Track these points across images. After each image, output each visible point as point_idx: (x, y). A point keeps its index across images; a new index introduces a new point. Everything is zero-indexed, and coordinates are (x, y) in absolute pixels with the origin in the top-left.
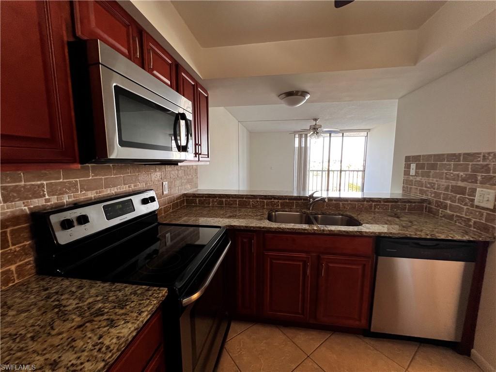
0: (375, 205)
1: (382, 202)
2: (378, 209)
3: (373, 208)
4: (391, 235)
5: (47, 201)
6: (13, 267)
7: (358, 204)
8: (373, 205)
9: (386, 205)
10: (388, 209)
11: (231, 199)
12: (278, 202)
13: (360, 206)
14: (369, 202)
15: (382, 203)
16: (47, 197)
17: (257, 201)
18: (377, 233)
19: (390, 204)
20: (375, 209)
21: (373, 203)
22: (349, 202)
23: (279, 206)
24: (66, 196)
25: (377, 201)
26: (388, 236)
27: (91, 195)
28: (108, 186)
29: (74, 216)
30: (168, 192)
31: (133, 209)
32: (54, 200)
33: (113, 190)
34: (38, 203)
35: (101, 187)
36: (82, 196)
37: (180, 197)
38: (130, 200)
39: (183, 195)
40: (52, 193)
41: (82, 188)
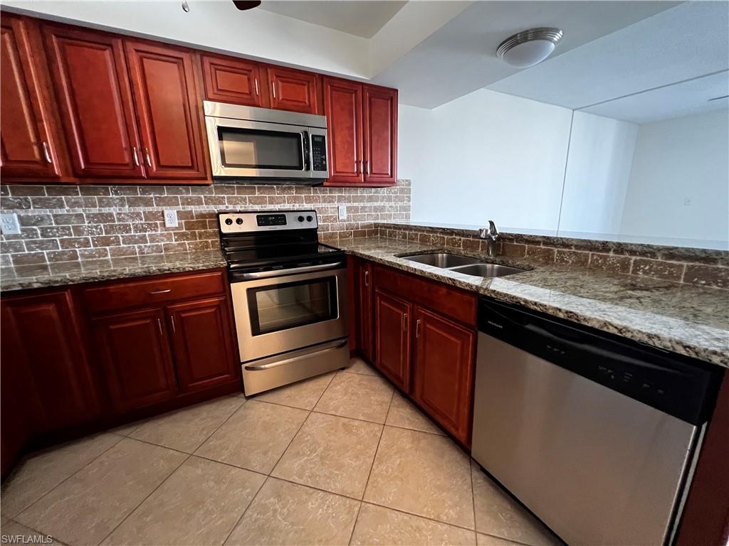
0: (635, 261)
1: (659, 254)
2: (645, 272)
3: (631, 269)
4: (493, 295)
5: (227, 207)
6: (210, 241)
7: (592, 255)
8: (632, 261)
9: (672, 266)
10: (679, 278)
11: (413, 232)
12: (460, 240)
13: (598, 261)
14: (622, 253)
15: (660, 260)
16: (227, 205)
17: (437, 236)
18: (474, 287)
19: (685, 264)
20: (635, 271)
21: (634, 258)
22: (573, 250)
23: (460, 246)
24: (239, 206)
25: (643, 254)
26: (489, 295)
27: (257, 208)
28: (271, 203)
29: (234, 217)
30: (348, 218)
31: (285, 223)
32: (231, 208)
33: (277, 207)
34: (222, 208)
35: (265, 203)
36: (250, 207)
37: (370, 226)
38: (284, 216)
39: (375, 224)
40: (230, 203)
41: (250, 202)
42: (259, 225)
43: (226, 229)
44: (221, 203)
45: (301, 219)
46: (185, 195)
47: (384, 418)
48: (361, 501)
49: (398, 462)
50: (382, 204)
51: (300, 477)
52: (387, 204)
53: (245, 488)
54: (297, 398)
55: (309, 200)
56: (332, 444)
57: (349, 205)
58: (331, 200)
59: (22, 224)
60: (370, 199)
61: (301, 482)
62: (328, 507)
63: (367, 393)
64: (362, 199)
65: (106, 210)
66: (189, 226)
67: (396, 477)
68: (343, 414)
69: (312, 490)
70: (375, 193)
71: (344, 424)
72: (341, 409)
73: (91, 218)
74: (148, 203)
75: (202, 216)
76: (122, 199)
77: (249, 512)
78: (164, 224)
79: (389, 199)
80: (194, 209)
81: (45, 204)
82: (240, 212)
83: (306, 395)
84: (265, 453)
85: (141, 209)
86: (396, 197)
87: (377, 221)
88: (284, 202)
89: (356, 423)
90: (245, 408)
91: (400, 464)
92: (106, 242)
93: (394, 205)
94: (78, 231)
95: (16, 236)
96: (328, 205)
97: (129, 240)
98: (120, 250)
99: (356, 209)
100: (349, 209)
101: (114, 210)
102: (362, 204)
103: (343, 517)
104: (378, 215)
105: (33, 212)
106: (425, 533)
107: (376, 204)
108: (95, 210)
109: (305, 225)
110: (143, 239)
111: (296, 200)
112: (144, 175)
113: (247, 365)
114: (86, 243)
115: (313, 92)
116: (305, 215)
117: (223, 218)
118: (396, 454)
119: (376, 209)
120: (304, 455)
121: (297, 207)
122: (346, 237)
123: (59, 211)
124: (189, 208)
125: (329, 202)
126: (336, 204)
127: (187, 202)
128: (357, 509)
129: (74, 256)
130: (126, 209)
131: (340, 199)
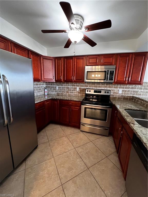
6: (83, 94)
27: (95, 88)
28: (99, 87)
29: (89, 90)
30: (122, 93)
31: (101, 93)
32: (89, 88)
33: (100, 88)
34: (87, 88)
35: (97, 87)
36: (94, 88)
37: (131, 97)
38: (101, 91)
39: (132, 96)
40: (89, 87)
41: (94, 87)
42: (94, 92)
43: (87, 92)
44: (87, 87)
45: (105, 92)
46: (81, 85)
47: (108, 155)
48: (88, 169)
49: (104, 168)
50: (137, 90)
51: (80, 153)
52: (140, 90)
53: (70, 147)
54: (90, 137)
55: (109, 87)
56: (91, 151)
57: (123, 89)
58: (117, 88)
59: (59, 88)
60: (132, 88)
61: (79, 154)
62: (81, 163)
63: (108, 146)
64: (129, 88)
65: (68, 87)
66: (80, 91)
67: (100, 171)
68: (98, 147)
69: (80, 157)
70: (135, 86)
71: (96, 149)
72: (98, 145)
73: (66, 88)
74: (74, 86)
75: (83, 89)
76: (71, 85)
77: (68, 152)
78: (76, 90)
79: (141, 89)
80: (82, 87)
81: (61, 85)
82: (91, 89)
83: (93, 137)
84: (77, 144)
85: (73, 87)
86: (145, 88)
87: (134, 96)
88: (102, 87)
89: (100, 151)
90: (79, 133)
91: (104, 169)
92: (67, 92)
93: (143, 91)
94: (64, 90)
95: (57, 90)
96: (116, 89)
97: (71, 92)
98: (69, 94)
99: (126, 91)
100: (123, 91)
101: (69, 87)
102: (128, 90)
103: (82, 168)
104: (135, 94)
105: (60, 86)
106: (97, 190)
107: (134, 90)
108: (67, 87)
109: (106, 94)
110: (73, 92)
111: (106, 87)
112: (73, 81)
113: (82, 124)
114: (65, 92)
115: (114, 59)
116: (107, 91)
117: (87, 90)
118: (104, 166)
119: (134, 91)
120: (83, 149)
121: (106, 89)
122: (120, 99)
123: (63, 86)
124: (81, 87)
125: (116, 88)
126: (118, 89)
127: (81, 86)
128: (86, 169)
129: (63, 94)
130: (71, 87)
131: (120, 88)
